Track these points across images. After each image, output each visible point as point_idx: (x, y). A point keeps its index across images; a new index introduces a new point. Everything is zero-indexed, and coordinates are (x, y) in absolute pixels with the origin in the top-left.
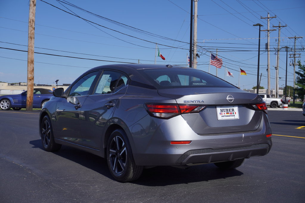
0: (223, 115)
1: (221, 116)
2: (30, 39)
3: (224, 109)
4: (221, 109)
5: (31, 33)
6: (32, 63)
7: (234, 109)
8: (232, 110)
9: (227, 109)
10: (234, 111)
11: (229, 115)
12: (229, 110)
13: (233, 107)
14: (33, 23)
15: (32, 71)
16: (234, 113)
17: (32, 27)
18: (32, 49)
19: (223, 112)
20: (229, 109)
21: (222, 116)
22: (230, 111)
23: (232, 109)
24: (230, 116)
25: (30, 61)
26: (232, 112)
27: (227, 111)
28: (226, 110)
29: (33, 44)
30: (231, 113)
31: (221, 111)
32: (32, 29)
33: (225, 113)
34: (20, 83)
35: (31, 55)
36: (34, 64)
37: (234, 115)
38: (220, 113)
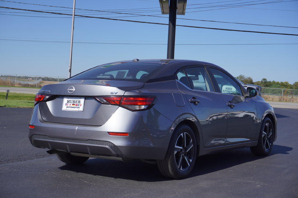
0: (69, 106)
8: (79, 102)
12: (75, 102)
13: (80, 98)
16: (80, 105)
19: (69, 103)
21: (67, 107)
24: (75, 107)
27: (73, 103)
28: (73, 101)
30: (77, 105)
31: (68, 101)
33: (71, 104)
38: (66, 104)
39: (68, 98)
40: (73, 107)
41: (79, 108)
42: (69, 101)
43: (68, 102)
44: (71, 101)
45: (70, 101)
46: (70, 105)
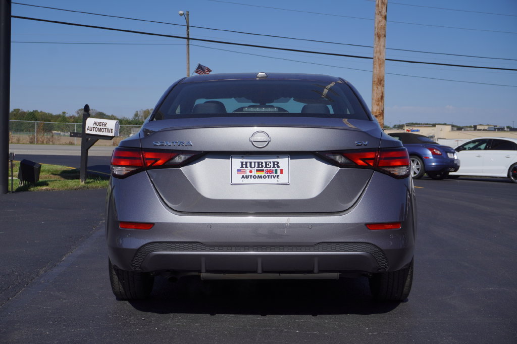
0: (248, 173)
1: (241, 175)
2: (377, 39)
3: (251, 163)
4: (242, 163)
5: (379, 27)
6: (381, 84)
7: (278, 163)
8: (274, 165)
9: (258, 163)
10: (278, 167)
11: (262, 174)
12: (264, 164)
13: (278, 157)
14: (382, 8)
15: (380, 100)
16: (279, 172)
17: (381, 15)
18: (380, 57)
19: (246, 167)
20: (266, 163)
21: (243, 177)
22: (266, 167)
23: (274, 162)
24: (264, 177)
25: (376, 80)
26: (274, 169)
27: (258, 167)
28: (256, 164)
29: (382, 48)
30: (269, 172)
31: (242, 165)
32: (381, 19)
33: (254, 170)
34: (475, 127)
35: (378, 69)
36: (383, 86)
37: (276, 175)
38: (239, 170)
39: (243, 158)
40: (260, 177)
41: (278, 177)
42: (246, 163)
43: (244, 166)
44: (253, 164)
45: (248, 164)
46: (251, 172)
